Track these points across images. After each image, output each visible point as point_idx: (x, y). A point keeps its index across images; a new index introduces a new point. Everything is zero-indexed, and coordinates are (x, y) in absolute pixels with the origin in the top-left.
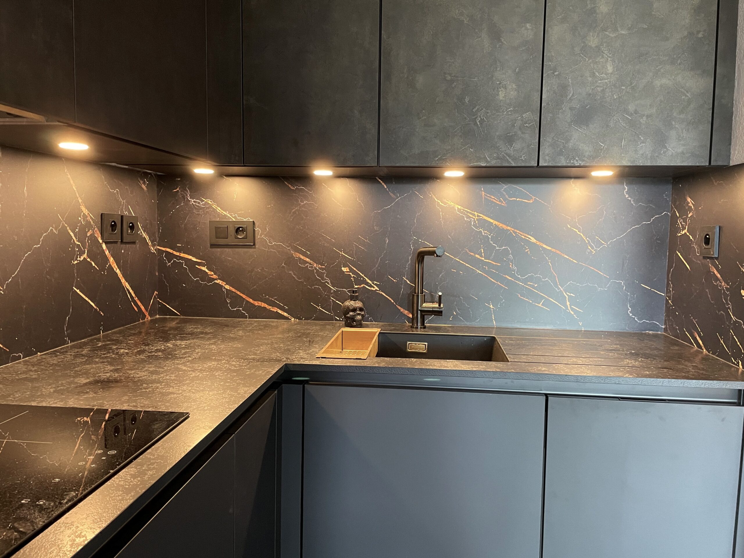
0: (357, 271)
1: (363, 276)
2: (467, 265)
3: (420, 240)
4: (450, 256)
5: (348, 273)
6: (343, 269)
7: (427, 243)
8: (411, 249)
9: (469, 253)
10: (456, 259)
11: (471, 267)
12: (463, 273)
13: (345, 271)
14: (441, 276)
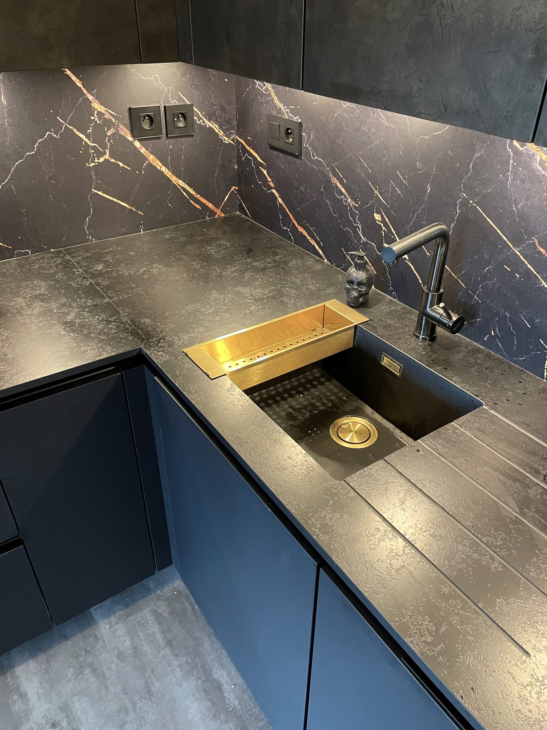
0: (389, 224)
1: (394, 232)
2: (529, 266)
3: (471, 202)
4: (508, 242)
5: (380, 223)
6: (375, 215)
7: (480, 209)
8: (457, 213)
9: (538, 247)
10: (516, 251)
11: (535, 272)
12: (520, 278)
13: (377, 218)
14: (488, 270)
